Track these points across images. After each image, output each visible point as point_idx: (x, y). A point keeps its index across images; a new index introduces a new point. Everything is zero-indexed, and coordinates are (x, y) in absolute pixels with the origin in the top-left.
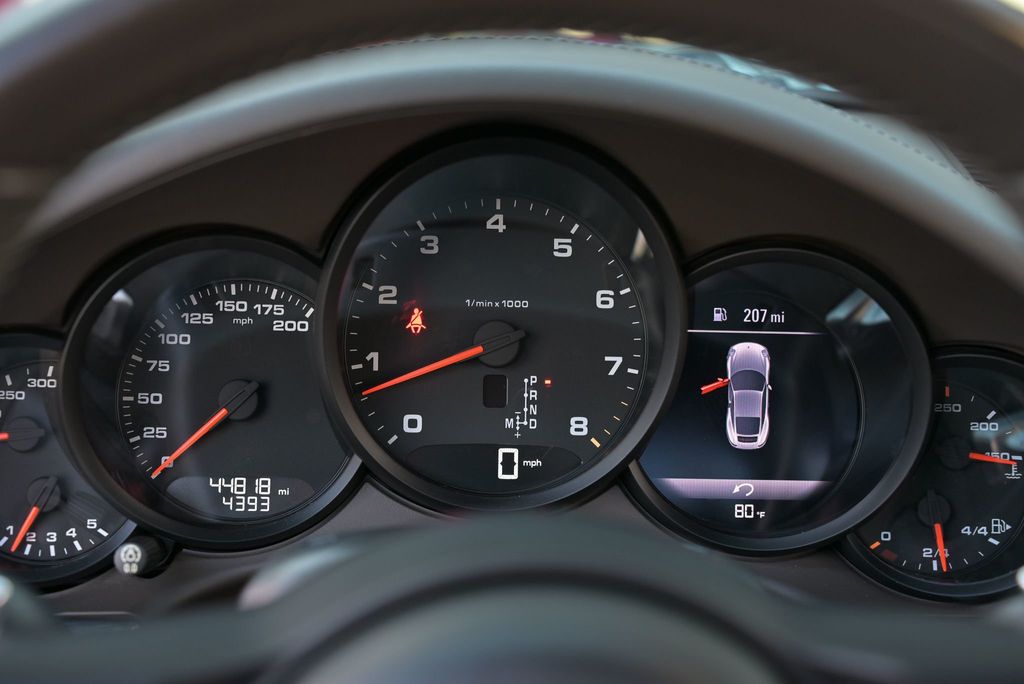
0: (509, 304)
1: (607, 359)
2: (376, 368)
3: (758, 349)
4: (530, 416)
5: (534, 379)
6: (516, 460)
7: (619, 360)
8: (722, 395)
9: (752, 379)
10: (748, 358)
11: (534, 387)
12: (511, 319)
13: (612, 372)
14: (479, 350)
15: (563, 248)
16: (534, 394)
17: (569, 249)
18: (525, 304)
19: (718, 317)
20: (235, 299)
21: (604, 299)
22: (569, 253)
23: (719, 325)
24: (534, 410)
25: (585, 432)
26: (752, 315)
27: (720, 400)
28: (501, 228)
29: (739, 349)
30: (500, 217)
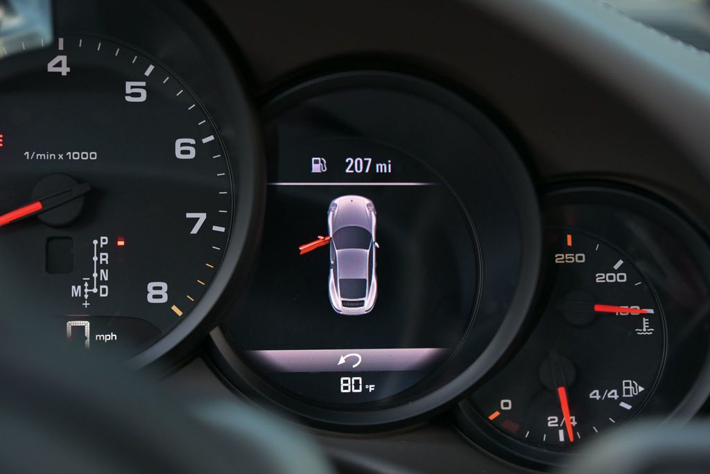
0: (74, 155)
1: (189, 215)
3: (362, 203)
4: (100, 283)
5: (104, 241)
7: (202, 217)
8: (324, 251)
9: (357, 236)
10: (351, 212)
11: (105, 249)
12: (77, 174)
13: (195, 231)
14: (36, 207)
15: (136, 92)
16: (105, 258)
17: (144, 93)
18: (93, 156)
19: (316, 168)
21: (184, 149)
22: (143, 98)
23: (318, 177)
24: (105, 275)
25: (165, 299)
26: (356, 164)
27: (321, 260)
28: (64, 70)
29: (342, 202)
30: (63, 59)
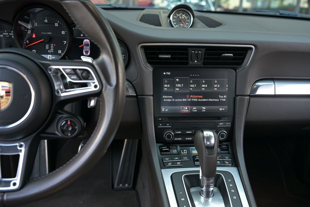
0: (48, 33)
1: (64, 42)
2: (28, 43)
3: (88, 40)
4: (52, 50)
5: (53, 45)
6: (51, 57)
7: (66, 42)
8: (83, 47)
9: (87, 45)
10: (86, 42)
11: (53, 46)
12: (49, 36)
13: (65, 44)
14: (43, 40)
15: (56, 25)
16: (53, 47)
17: (58, 25)
18: (51, 33)
19: (82, 36)
20: (6, 33)
21: (63, 33)
22: (57, 26)
23: (82, 37)
24: (53, 49)
25: (61, 53)
27: (82, 48)
28: (47, 22)
29: (85, 40)
30: (47, 20)
